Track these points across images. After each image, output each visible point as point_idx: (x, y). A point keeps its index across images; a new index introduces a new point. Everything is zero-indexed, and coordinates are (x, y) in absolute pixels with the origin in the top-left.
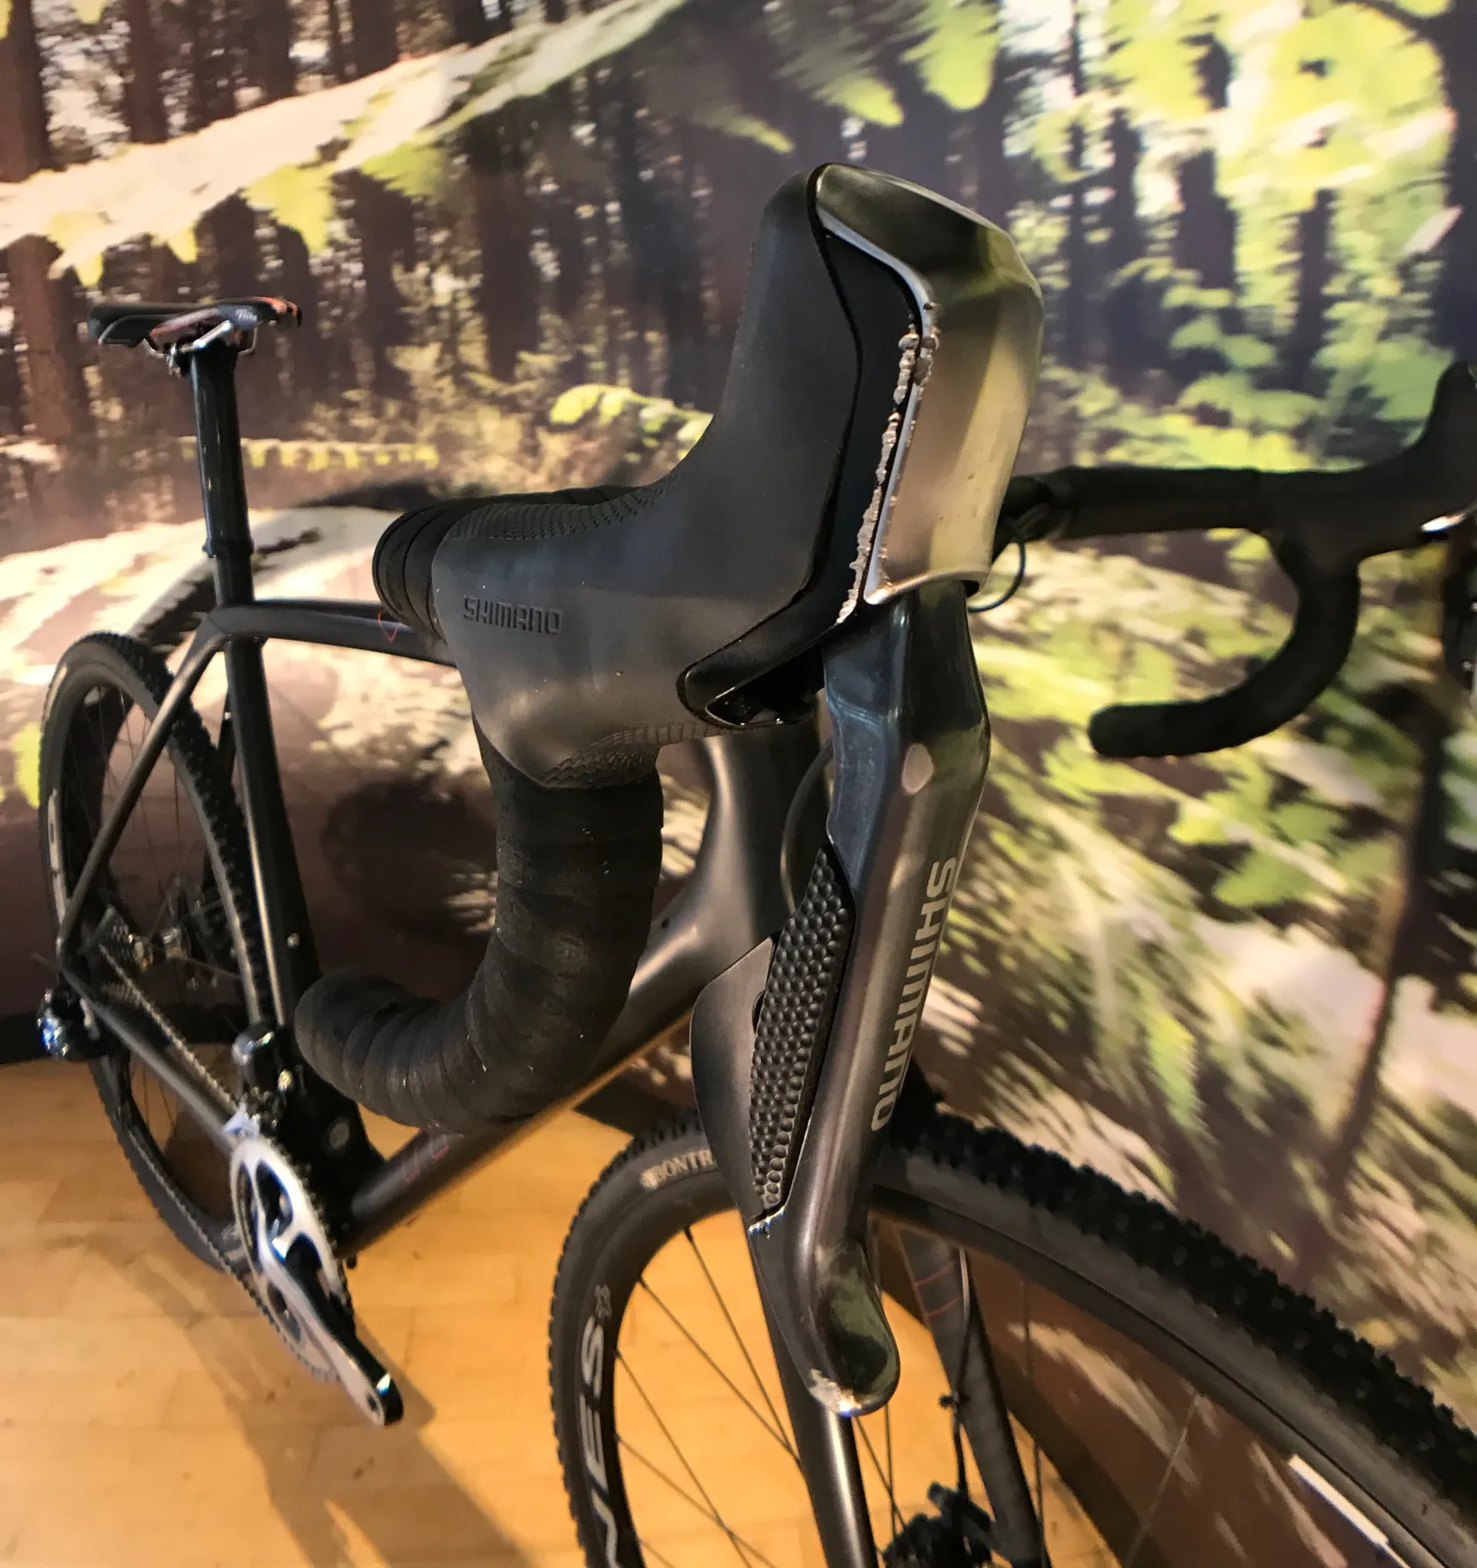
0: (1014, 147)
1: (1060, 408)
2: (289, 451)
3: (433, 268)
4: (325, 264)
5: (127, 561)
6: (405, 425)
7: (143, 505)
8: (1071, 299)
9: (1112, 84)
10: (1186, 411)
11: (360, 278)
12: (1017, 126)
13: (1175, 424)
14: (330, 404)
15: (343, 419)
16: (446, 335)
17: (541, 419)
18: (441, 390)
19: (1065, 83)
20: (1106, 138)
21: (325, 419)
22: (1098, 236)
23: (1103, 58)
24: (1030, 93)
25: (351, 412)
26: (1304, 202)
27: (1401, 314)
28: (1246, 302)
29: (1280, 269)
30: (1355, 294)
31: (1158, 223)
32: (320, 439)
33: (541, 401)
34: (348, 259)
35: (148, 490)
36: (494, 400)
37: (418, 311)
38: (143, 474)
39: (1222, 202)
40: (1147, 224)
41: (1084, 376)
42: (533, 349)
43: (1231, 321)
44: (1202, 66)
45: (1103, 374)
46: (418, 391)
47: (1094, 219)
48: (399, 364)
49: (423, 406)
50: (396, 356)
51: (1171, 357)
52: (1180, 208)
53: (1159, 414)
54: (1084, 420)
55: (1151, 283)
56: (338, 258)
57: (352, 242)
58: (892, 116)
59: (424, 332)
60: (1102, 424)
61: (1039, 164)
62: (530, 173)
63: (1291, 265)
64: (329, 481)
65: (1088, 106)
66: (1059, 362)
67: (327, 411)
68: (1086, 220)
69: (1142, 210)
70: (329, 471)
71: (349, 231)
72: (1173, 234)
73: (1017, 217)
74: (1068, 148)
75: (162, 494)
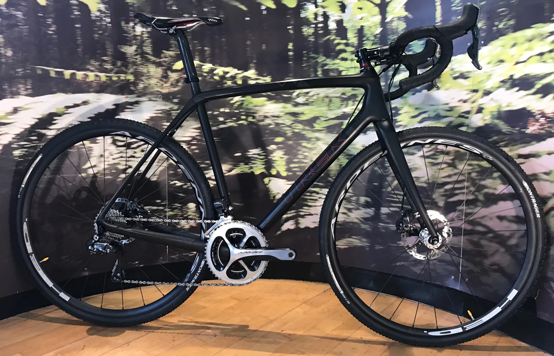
0: (302, 16)
1: (314, 61)
2: (80, 75)
3: (135, 24)
4: (96, 17)
5: (10, 109)
6: (124, 69)
7: (19, 88)
8: (316, 42)
9: (323, 7)
10: (339, 59)
11: (109, 23)
12: (303, 12)
13: (337, 61)
14: (96, 60)
15: (101, 65)
16: (139, 44)
17: (169, 68)
18: (136, 59)
19: (314, 5)
20: (322, 16)
21: (94, 65)
22: (321, 32)
23: (321, 3)
24: (306, 6)
25: (103, 63)
26: (359, 27)
27: (375, 42)
28: (349, 42)
29: (355, 37)
30: (367, 39)
31: (333, 30)
32: (92, 71)
33: (169, 64)
34: (105, 17)
35: (21, 83)
36: (154, 63)
37: (129, 35)
38: (19, 77)
39: (345, 27)
40: (330, 30)
41: (318, 55)
42: (168, 50)
43: (347, 45)
44: (340, 6)
45: (322, 55)
46: (129, 59)
47: (320, 29)
48: (122, 50)
49: (130, 63)
50: (121, 48)
51: (336, 51)
52: (337, 28)
53: (334, 60)
54: (319, 63)
55: (331, 40)
56: (102, 16)
57: (107, 12)
58: (273, 6)
59: (131, 42)
60: (323, 63)
61: (308, 19)
62: (169, 3)
63: (357, 36)
64: (94, 84)
65: (318, 10)
66: (314, 53)
67: (95, 63)
68: (318, 29)
69: (329, 28)
70: (95, 81)
71: (106, 8)
72: (336, 32)
73: (303, 28)
74: (314, 17)
75: (27, 85)
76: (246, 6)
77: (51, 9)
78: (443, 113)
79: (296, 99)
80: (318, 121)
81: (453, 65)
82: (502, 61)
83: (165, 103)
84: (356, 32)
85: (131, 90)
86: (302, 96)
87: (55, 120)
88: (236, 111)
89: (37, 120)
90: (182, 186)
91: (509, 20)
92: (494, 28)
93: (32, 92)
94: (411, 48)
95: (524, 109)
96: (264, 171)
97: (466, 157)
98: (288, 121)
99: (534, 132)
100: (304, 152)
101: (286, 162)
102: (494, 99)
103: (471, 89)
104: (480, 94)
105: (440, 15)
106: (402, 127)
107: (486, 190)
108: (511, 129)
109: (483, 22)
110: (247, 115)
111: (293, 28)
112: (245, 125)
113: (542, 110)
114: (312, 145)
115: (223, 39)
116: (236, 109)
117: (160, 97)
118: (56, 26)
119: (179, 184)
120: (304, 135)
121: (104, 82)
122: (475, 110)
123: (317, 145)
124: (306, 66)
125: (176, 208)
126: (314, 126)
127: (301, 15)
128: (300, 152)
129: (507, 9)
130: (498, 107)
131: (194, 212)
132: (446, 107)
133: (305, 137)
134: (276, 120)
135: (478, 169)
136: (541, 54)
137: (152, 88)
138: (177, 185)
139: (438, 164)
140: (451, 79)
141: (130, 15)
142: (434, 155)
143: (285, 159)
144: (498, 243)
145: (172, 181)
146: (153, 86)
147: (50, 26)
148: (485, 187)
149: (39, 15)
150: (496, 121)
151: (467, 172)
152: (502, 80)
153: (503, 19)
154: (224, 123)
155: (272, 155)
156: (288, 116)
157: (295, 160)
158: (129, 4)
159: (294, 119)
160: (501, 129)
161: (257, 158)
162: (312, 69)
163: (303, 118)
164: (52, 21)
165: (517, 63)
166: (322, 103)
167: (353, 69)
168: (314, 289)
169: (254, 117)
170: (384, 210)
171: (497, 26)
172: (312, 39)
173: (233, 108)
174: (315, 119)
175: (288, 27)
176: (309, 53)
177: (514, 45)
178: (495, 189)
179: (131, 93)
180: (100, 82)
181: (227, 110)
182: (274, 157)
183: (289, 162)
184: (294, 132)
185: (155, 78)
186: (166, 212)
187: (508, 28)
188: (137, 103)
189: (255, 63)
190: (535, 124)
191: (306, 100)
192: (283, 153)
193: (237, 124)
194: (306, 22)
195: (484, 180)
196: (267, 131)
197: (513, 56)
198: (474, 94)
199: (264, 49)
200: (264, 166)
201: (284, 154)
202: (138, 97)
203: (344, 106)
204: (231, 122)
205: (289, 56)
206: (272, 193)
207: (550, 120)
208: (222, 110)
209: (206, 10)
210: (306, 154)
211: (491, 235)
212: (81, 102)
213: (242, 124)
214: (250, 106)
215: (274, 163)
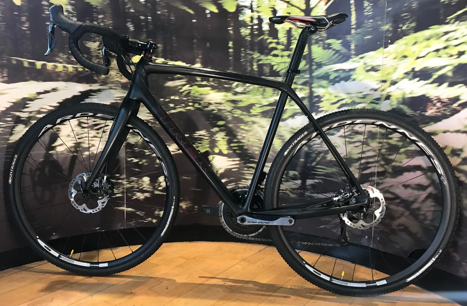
0: (241, 19)
1: (250, 57)
2: (50, 66)
8: (252, 42)
9: (258, 12)
10: (271, 55)
12: (241, 16)
13: (270, 57)
14: (64, 53)
15: (68, 58)
18: (99, 53)
19: (250, 10)
20: (257, 19)
21: (62, 57)
22: (256, 33)
23: (256, 8)
24: (243, 11)
26: (288, 29)
28: (279, 41)
29: (284, 37)
30: (295, 39)
31: (266, 31)
32: (61, 63)
39: (276, 29)
40: (264, 31)
41: (254, 52)
43: (278, 43)
44: (272, 11)
45: (257, 52)
46: (92, 53)
47: (255, 30)
48: (87, 45)
49: (94, 57)
50: (86, 43)
51: (269, 48)
52: (269, 29)
53: (267, 56)
54: (254, 58)
55: (265, 39)
56: (69, 15)
57: (74, 12)
58: (216, 11)
59: (95, 38)
60: (258, 58)
61: (245, 22)
62: (127, 6)
63: (286, 36)
64: (63, 74)
65: (254, 14)
66: (250, 50)
67: (63, 55)
68: (254, 30)
69: (263, 29)
70: (63, 72)
71: (73, 9)
72: (268, 32)
73: (241, 29)
74: (250, 20)
75: (3, 74)
76: (193, 10)
77: (25, 9)
78: (357, 100)
79: (235, 88)
80: (254, 108)
81: (365, 60)
82: (405, 57)
83: (123, 91)
84: (285, 32)
85: (95, 79)
86: (240, 86)
87: (28, 104)
88: (184, 99)
89: (12, 104)
90: (138, 162)
91: (411, 23)
92: (398, 30)
93: (8, 80)
94: (331, 47)
95: (423, 96)
96: (208, 149)
97: (377, 136)
98: (228, 107)
99: (432, 115)
100: (242, 133)
101: (227, 142)
102: (400, 88)
103: (381, 80)
104: (388, 83)
105: (355, 19)
106: (324, 112)
107: (394, 164)
108: (414, 112)
109: (390, 25)
110: (194, 102)
111: (233, 29)
112: (192, 111)
113: (439, 96)
114: (249, 127)
115: (174, 38)
116: (184, 97)
117: (120, 86)
118: (29, 23)
119: (136, 160)
120: (242, 119)
121: (71, 72)
122: (384, 97)
123: (254, 128)
124: (244, 61)
125: (132, 182)
126: (251, 112)
127: (239, 18)
128: (239, 134)
129: (409, 14)
130: (403, 94)
131: (148, 185)
132: (361, 95)
133: (243, 121)
134: (218, 106)
135: (387, 146)
136: (437, 50)
137: (113, 78)
138: (133, 161)
139: (354, 142)
140: (364, 72)
141: (94, 16)
142: (350, 135)
143: (227, 139)
144: (404, 207)
145: (130, 158)
146: (113, 77)
147: (24, 23)
148: (393, 161)
149: (15, 13)
150: (402, 106)
151: (378, 148)
152: (405, 72)
153: (406, 22)
154: (174, 108)
155: (215, 136)
156: (229, 103)
157: (235, 140)
158: (93, 6)
159: (233, 105)
160: (405, 112)
161: (202, 139)
162: (249, 63)
163: (241, 105)
164: (26, 19)
165: (418, 58)
166: (257, 92)
167: (283, 64)
168: (251, 250)
169: (200, 104)
170: (309, 182)
171: (401, 28)
172: (248, 38)
173: (182, 96)
174: (251, 106)
175: (229, 29)
176: (246, 50)
177: (415, 43)
178: (401, 162)
179: (95, 82)
180: (68, 72)
181: (177, 98)
182: (217, 138)
183: (229, 142)
184: (233, 117)
185: (115, 70)
186: (124, 185)
187: (410, 30)
188: (99, 90)
189: (200, 58)
190: (433, 108)
191: (244, 90)
192: (224, 134)
193: (185, 110)
194: (244, 24)
195: (391, 155)
196: (212, 116)
197: (414, 52)
198: (383, 84)
199: (209, 46)
200: (208, 146)
201: (226, 136)
202: (101, 85)
203: (276, 94)
204: (180, 108)
205: (228, 52)
206: (216, 168)
207: (445, 104)
208: (172, 97)
209: (159, 13)
210: (244, 135)
211: (398, 201)
212: (51, 89)
213: (190, 110)
214: (197, 94)
215: (217, 143)
